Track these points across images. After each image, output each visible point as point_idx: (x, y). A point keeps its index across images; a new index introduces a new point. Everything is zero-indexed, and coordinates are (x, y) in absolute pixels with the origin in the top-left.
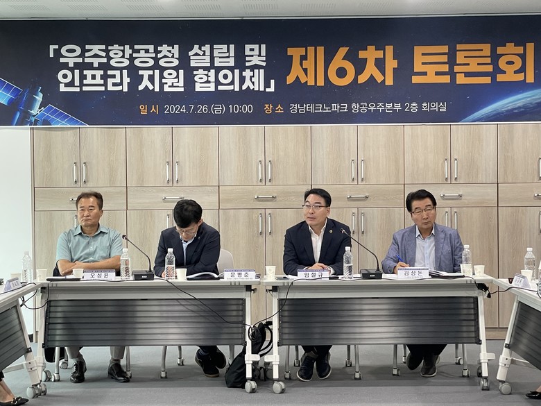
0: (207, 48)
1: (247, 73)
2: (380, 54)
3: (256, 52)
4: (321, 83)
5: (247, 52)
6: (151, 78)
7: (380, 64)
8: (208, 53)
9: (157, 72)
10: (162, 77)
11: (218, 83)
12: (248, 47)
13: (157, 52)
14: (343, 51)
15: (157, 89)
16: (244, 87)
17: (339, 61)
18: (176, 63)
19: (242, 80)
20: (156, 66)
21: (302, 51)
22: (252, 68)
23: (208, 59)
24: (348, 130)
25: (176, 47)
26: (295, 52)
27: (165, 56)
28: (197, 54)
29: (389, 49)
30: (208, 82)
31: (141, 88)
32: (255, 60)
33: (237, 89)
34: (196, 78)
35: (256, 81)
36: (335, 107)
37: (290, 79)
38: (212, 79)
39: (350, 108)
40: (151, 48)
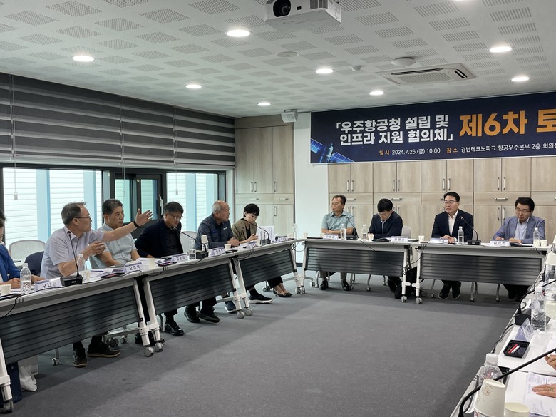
0: (415, 119)
1: (437, 131)
2: (516, 116)
3: (443, 119)
4: (480, 134)
5: (437, 120)
6: (386, 137)
7: (517, 122)
8: (416, 121)
9: (389, 133)
10: (391, 136)
11: (421, 137)
12: (438, 117)
13: (389, 122)
14: (493, 116)
15: (389, 142)
16: (435, 139)
17: (491, 122)
18: (399, 128)
19: (434, 135)
20: (388, 130)
21: (469, 117)
22: (440, 128)
23: (416, 125)
24: (496, 160)
25: (399, 119)
26: (465, 118)
27: (393, 125)
28: (410, 123)
29: (522, 113)
30: (416, 137)
31: (380, 142)
32: (442, 124)
33: (431, 140)
34: (409, 135)
35: (442, 135)
36: (488, 148)
37: (462, 134)
38: (418, 135)
39: (497, 148)
40: (386, 121)
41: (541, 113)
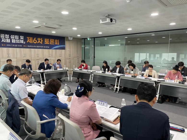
0: (14, 36)
1: (21, 40)
2: (40, 39)
3: (22, 37)
4: (32, 43)
5: (21, 37)
6: (4, 40)
7: (40, 41)
9: (5, 39)
10: (6, 40)
11: (16, 41)
12: (21, 36)
13: (5, 35)
14: (35, 38)
16: (20, 42)
17: (34, 40)
18: (8, 38)
19: (20, 41)
20: (5, 38)
22: (22, 40)
23: (14, 38)
24: (36, 49)
25: (8, 35)
26: (28, 38)
27: (6, 36)
28: (12, 37)
29: (42, 39)
30: (14, 41)
31: (2, 41)
32: (22, 38)
33: (19, 43)
34: (12, 40)
35: (22, 42)
36: (34, 46)
37: (27, 42)
38: (15, 41)
39: (36, 46)
40: (4, 35)
41: (45, 39)
